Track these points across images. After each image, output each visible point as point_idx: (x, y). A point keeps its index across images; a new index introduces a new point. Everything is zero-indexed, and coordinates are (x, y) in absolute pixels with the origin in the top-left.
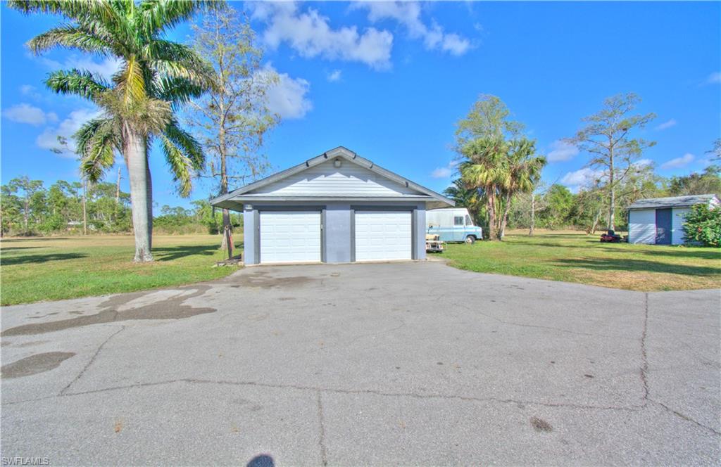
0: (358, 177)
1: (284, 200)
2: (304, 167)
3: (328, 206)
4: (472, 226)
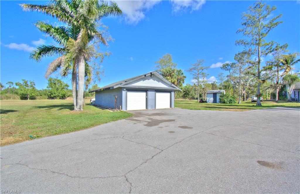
0: (156, 81)
2: (144, 76)
3: (149, 90)
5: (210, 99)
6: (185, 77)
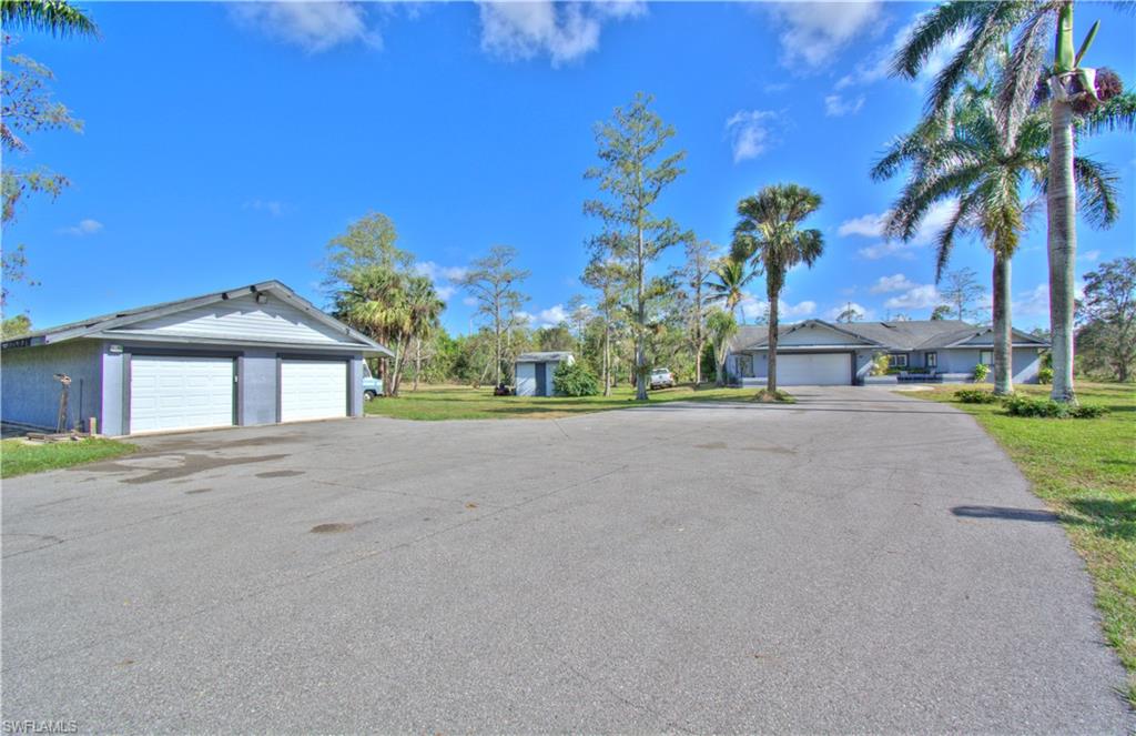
0: (284, 317)
1: (187, 341)
2: (220, 299)
3: (246, 353)
4: (371, 378)
5: (526, 384)
6: (442, 305)
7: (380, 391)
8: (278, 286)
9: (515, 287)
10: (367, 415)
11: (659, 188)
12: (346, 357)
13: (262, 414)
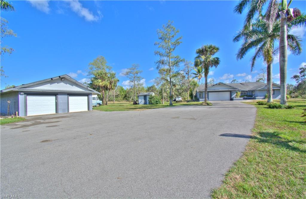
0: (69, 84)
1: (42, 91)
3: (59, 94)
4: (99, 100)
5: (141, 101)
6: (118, 80)
7: (101, 104)
8: (67, 76)
9: (139, 75)
10: (93, 110)
11: (175, 47)
12: (87, 95)
13: (64, 110)
